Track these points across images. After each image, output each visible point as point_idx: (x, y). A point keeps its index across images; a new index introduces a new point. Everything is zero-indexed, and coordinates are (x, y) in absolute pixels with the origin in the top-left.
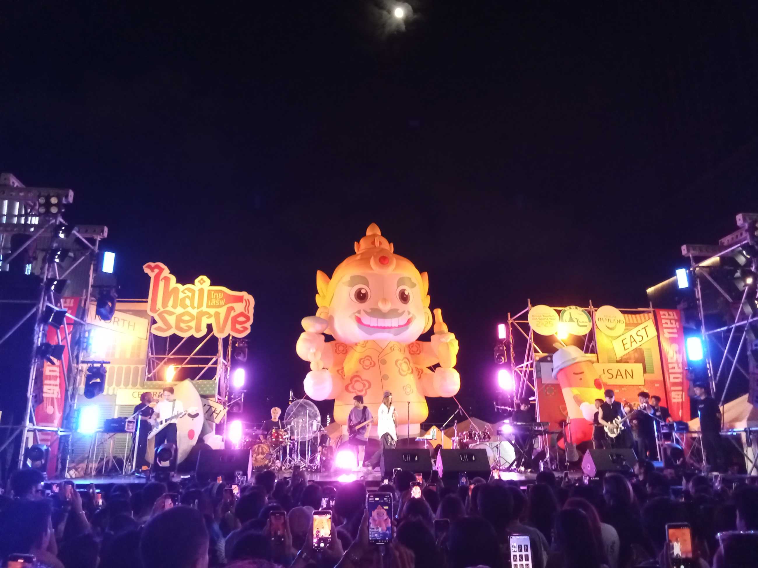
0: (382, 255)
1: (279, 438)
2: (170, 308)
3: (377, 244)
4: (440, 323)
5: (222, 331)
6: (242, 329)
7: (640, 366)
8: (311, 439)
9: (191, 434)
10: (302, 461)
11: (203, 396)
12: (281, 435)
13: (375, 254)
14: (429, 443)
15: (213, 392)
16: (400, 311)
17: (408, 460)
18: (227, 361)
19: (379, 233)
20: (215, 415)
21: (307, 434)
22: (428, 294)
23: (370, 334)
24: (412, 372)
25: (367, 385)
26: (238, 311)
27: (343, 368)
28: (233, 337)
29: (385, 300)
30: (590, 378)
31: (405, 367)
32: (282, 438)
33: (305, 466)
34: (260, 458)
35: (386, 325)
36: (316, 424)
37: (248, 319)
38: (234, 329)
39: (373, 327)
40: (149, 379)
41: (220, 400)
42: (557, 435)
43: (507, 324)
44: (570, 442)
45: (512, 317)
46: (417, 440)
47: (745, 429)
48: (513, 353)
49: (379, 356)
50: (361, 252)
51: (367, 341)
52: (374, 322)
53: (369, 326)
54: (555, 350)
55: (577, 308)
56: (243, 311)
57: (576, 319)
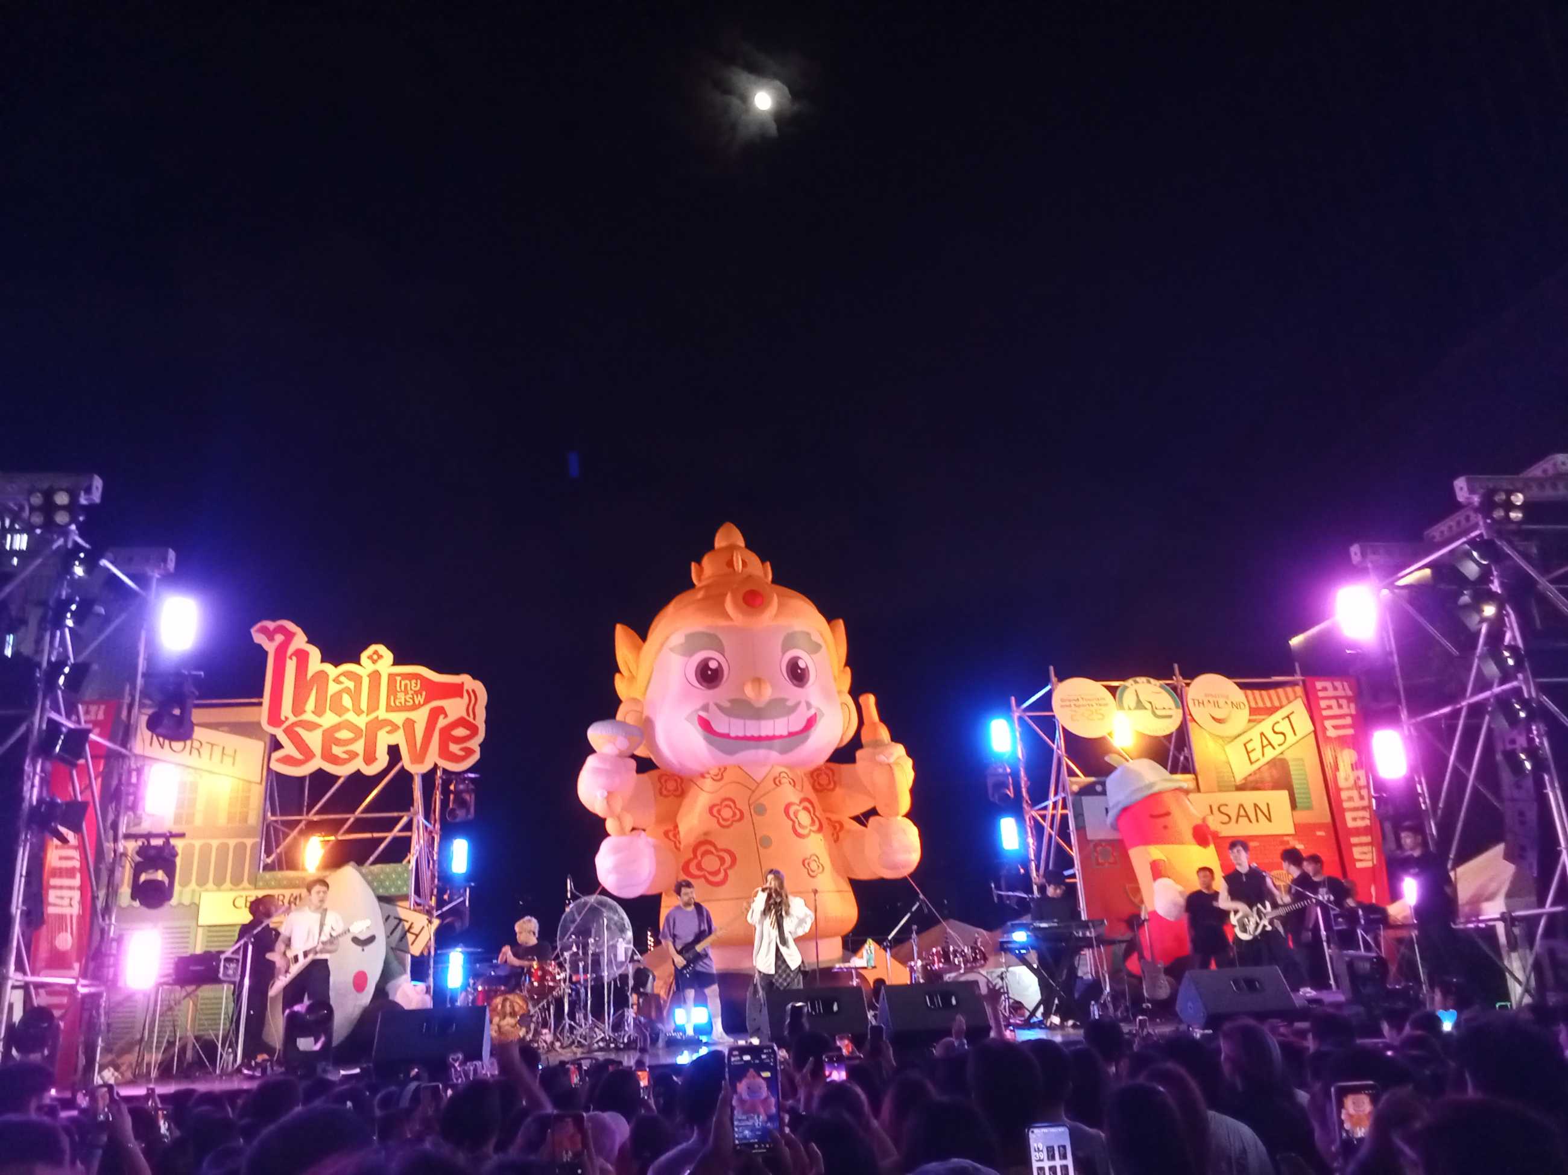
0: (747, 588)
1: (547, 980)
2: (309, 716)
3: (739, 566)
5: (419, 756)
6: (462, 753)
7: (1285, 794)
10: (598, 1028)
11: (381, 899)
14: (860, 976)
16: (790, 703)
17: (818, 1011)
18: (433, 823)
19: (741, 542)
20: (410, 937)
22: (845, 665)
23: (731, 752)
24: (820, 829)
25: (729, 861)
26: (452, 716)
27: (676, 827)
28: (445, 771)
32: (553, 979)
33: (602, 1038)
35: (763, 734)
37: (474, 731)
38: (444, 753)
39: (737, 738)
40: (268, 868)
41: (419, 905)
42: (1124, 946)
43: (1010, 718)
44: (1150, 959)
45: (1019, 704)
46: (836, 970)
47: (1503, 914)
48: (1026, 779)
49: (750, 797)
50: (704, 583)
51: (725, 769)
52: (737, 727)
53: (727, 736)
54: (1109, 769)
55: (1149, 682)
56: (464, 714)
57: (1150, 703)
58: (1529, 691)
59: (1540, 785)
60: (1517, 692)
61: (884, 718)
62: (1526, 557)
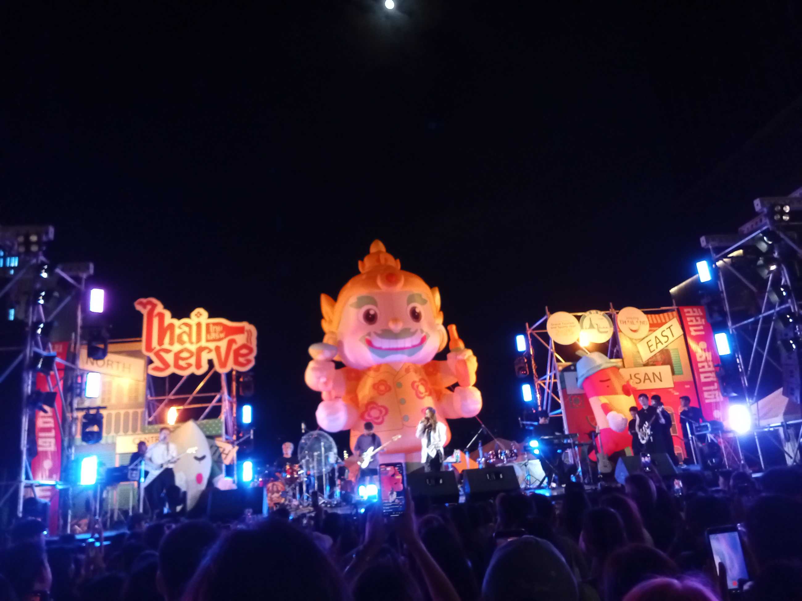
0: (388, 272)
1: (294, 474)
2: (166, 345)
3: (382, 261)
4: (456, 340)
5: (223, 365)
6: (245, 362)
7: (668, 368)
8: (329, 473)
9: (199, 479)
11: (210, 438)
12: (296, 471)
13: (381, 272)
14: (454, 467)
15: (220, 432)
16: (412, 330)
17: (432, 484)
18: (232, 398)
19: (384, 249)
20: (223, 456)
21: (324, 467)
22: (440, 311)
23: (383, 356)
24: (430, 394)
25: (384, 411)
26: (240, 343)
27: (357, 396)
28: (238, 372)
29: (396, 320)
30: (617, 384)
31: (422, 389)
32: (297, 474)
34: (275, 497)
35: (399, 346)
36: (333, 457)
37: (251, 350)
38: (236, 362)
39: (386, 349)
40: (150, 423)
41: (227, 439)
42: (587, 447)
43: (526, 335)
44: (601, 453)
45: (530, 327)
47: (782, 423)
48: (535, 365)
49: (394, 379)
50: (365, 271)
51: (381, 365)
52: (385, 344)
53: (381, 348)
54: (578, 358)
55: (597, 313)
56: (246, 342)
57: (597, 325)
58: (794, 309)
60: (788, 309)
62: (792, 239)
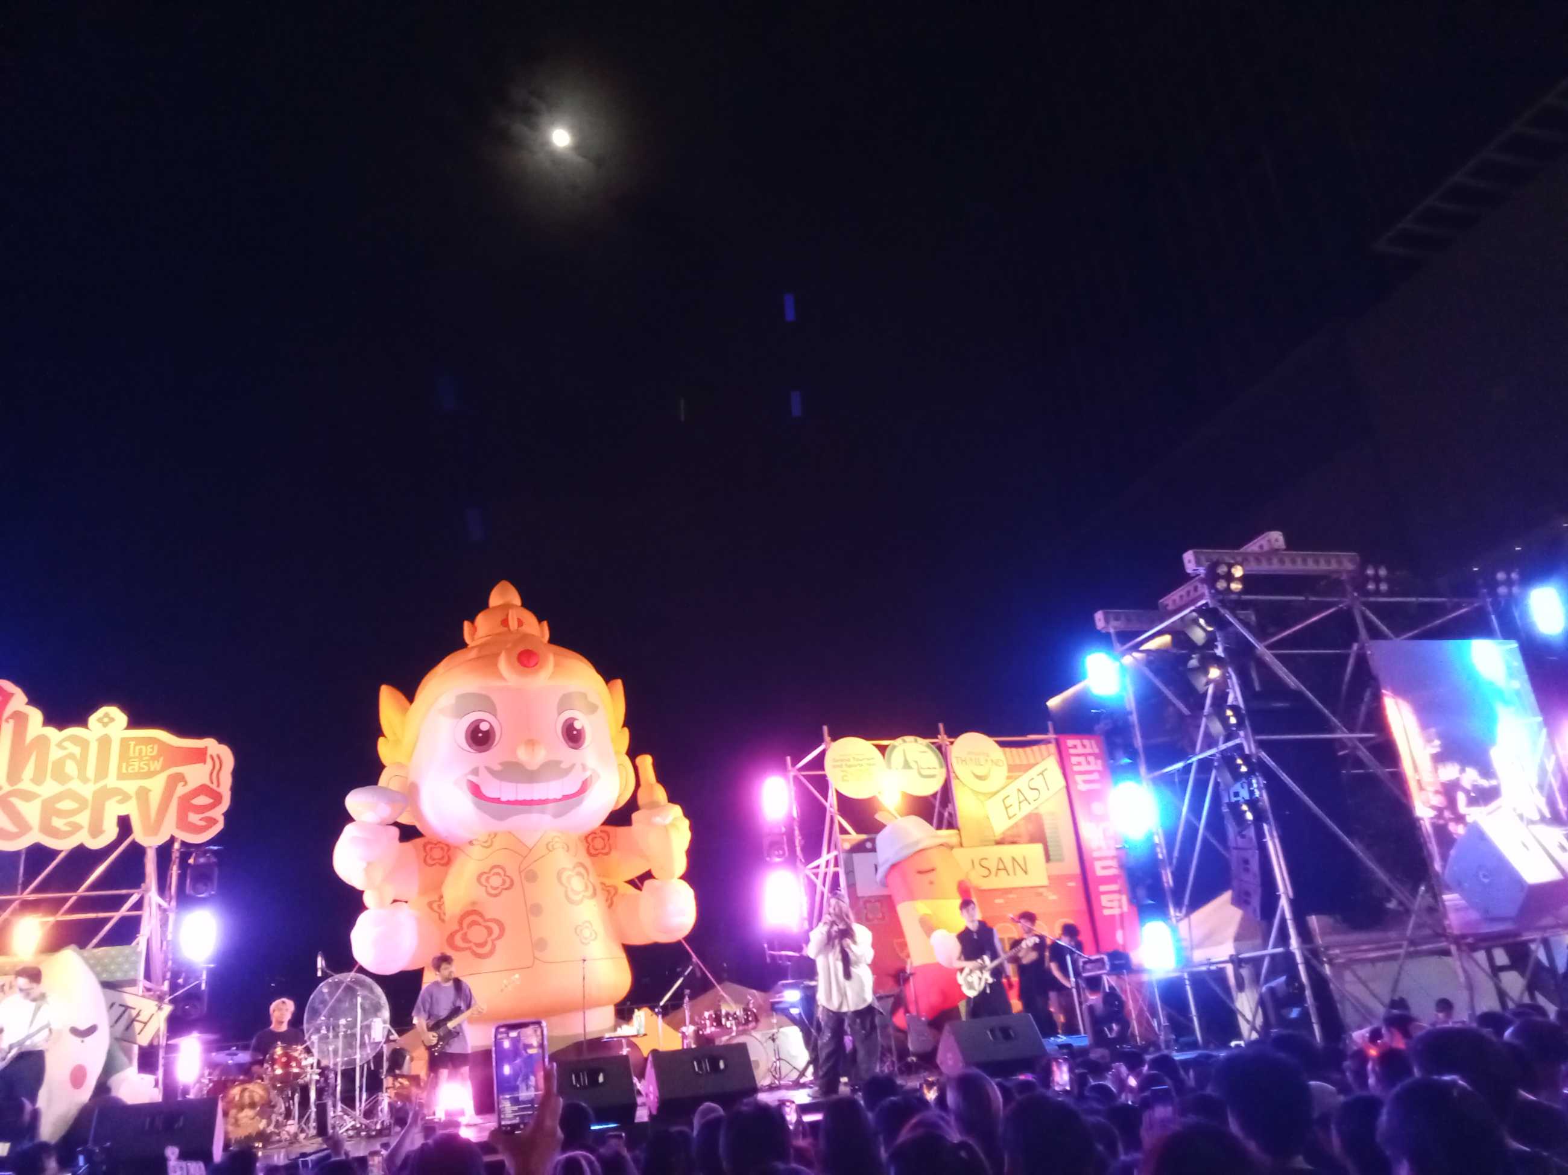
0: (521, 648)
1: (291, 1067)
2: (26, 784)
3: (513, 624)
4: (651, 786)
5: (155, 829)
6: (203, 823)
7: (1038, 848)
8: (368, 1063)
9: (78, 1077)
10: (348, 1115)
11: (107, 985)
12: (296, 1059)
13: (509, 645)
14: (632, 1045)
15: (132, 973)
16: (564, 766)
17: (582, 1085)
18: (168, 899)
19: (517, 600)
20: (137, 1026)
21: (358, 1050)
22: (624, 725)
23: (501, 817)
24: (595, 894)
25: (496, 930)
26: (193, 784)
27: (441, 897)
28: (184, 844)
29: (531, 743)
30: (947, 880)
31: (577, 884)
32: (299, 1065)
33: (353, 1126)
34: (246, 1117)
35: (536, 797)
36: (380, 1027)
37: (217, 798)
38: (183, 823)
39: (509, 802)
41: (149, 990)
42: (891, 1000)
43: (786, 777)
44: (914, 1014)
45: (794, 764)
46: (605, 1040)
47: (1231, 956)
48: (800, 838)
49: (521, 863)
50: (478, 642)
51: (495, 835)
52: (508, 791)
53: (497, 801)
54: (878, 827)
55: (916, 741)
56: (207, 782)
57: (916, 762)
58: (1250, 748)
59: (1260, 835)
60: (1239, 748)
61: (661, 778)
62: (1246, 624)
